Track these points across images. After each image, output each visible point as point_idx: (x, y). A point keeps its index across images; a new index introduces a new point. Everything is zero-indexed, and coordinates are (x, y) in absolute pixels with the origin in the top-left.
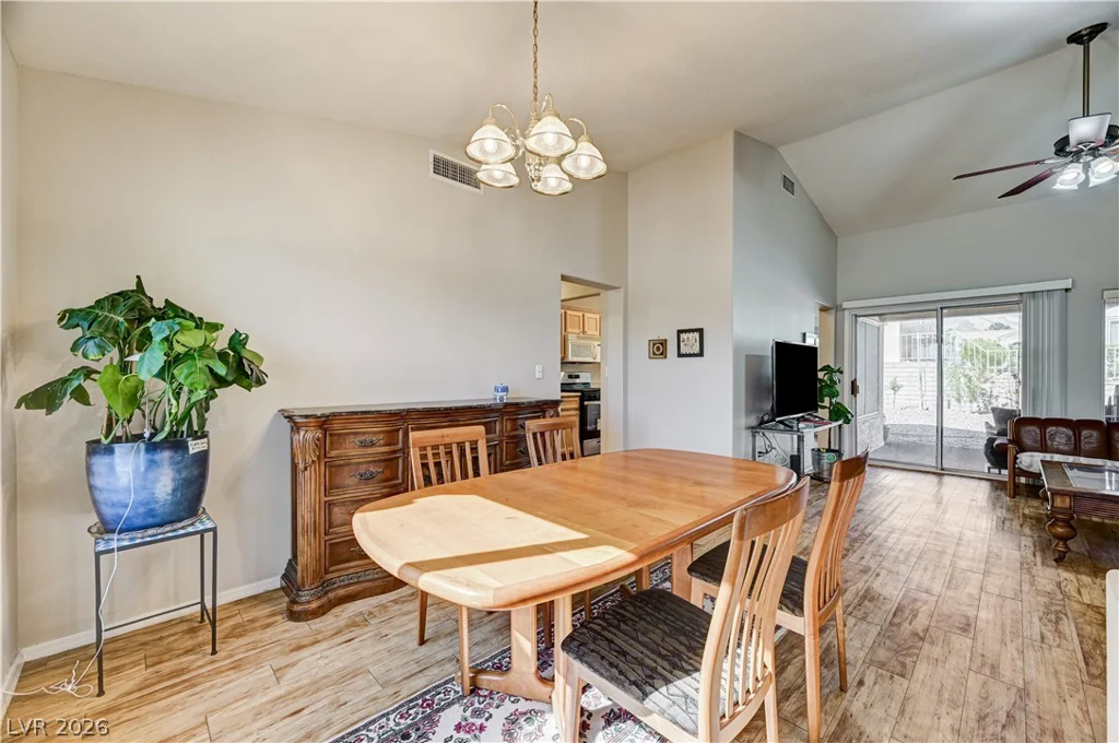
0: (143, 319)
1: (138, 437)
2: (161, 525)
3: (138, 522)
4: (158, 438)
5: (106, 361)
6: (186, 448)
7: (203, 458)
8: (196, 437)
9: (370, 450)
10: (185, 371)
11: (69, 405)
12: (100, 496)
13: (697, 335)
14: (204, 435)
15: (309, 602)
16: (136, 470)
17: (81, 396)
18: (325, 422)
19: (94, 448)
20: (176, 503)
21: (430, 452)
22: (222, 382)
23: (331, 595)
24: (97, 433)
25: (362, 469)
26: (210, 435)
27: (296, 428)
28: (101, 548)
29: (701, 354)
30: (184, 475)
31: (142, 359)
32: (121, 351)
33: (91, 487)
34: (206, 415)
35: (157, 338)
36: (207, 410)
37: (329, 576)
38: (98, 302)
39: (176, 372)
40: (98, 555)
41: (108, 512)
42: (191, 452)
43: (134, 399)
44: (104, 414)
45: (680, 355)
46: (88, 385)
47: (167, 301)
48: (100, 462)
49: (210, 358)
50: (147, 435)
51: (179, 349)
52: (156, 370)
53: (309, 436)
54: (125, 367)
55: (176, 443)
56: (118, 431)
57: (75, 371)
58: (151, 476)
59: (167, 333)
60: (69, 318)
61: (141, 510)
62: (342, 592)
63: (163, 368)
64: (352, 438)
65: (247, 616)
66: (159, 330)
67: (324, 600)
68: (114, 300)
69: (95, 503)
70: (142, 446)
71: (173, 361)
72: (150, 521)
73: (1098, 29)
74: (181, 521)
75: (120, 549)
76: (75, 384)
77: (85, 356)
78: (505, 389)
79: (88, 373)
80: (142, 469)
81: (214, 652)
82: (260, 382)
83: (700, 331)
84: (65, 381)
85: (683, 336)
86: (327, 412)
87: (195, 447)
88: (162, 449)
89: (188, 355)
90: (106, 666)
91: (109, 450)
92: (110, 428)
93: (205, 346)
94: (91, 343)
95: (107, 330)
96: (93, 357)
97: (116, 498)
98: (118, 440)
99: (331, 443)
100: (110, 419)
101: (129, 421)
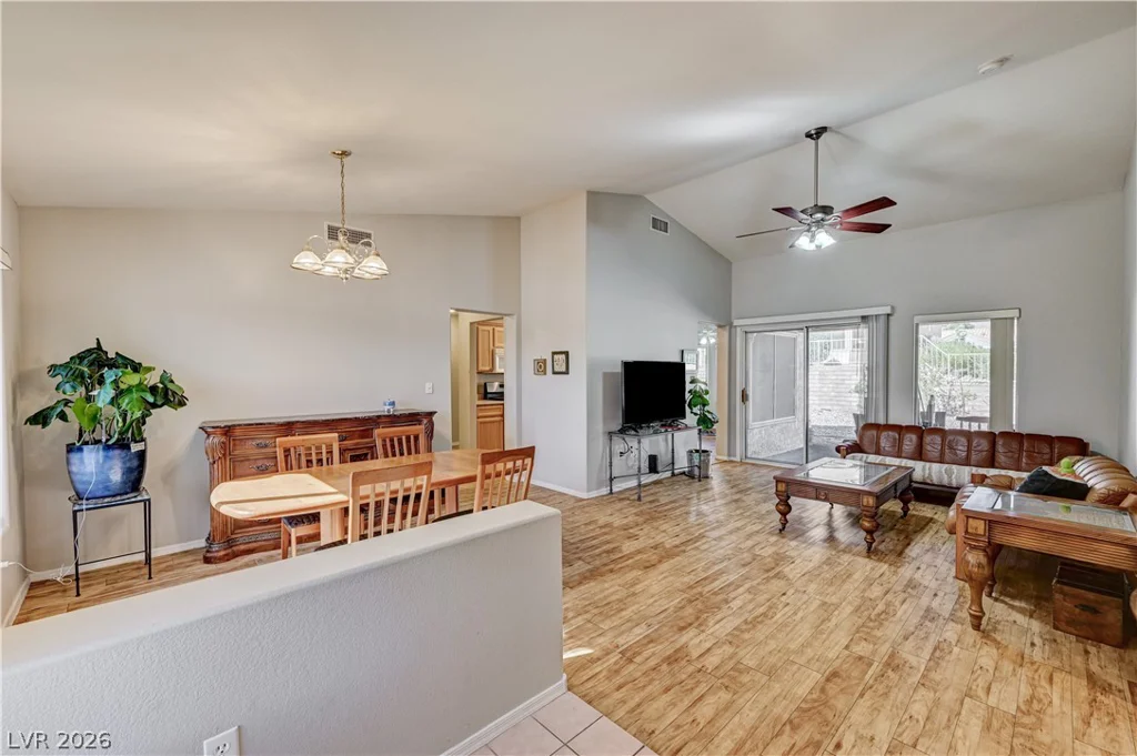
0: (101, 367)
1: (97, 442)
2: (114, 496)
3: (99, 494)
4: (110, 443)
5: (77, 395)
6: (129, 448)
7: (142, 455)
8: (136, 442)
9: (263, 451)
10: (127, 401)
11: (55, 423)
12: (76, 478)
13: (563, 356)
14: (143, 440)
15: (217, 551)
16: (97, 462)
17: (63, 416)
18: (228, 431)
19: (71, 449)
20: (124, 483)
21: (313, 452)
22: (154, 406)
23: (234, 548)
24: (73, 439)
25: (259, 463)
26: (148, 440)
27: (209, 435)
28: (77, 508)
29: (567, 372)
30: (128, 465)
31: (99, 393)
32: (87, 388)
33: (69, 472)
34: (143, 428)
35: (108, 381)
36: (144, 423)
37: (234, 536)
38: (71, 359)
39: (120, 401)
40: (75, 512)
41: (80, 487)
42: (133, 451)
43: (95, 419)
44: (77, 427)
45: (554, 373)
46: (67, 410)
47: (117, 353)
48: (75, 457)
49: (144, 391)
50: (104, 440)
51: (122, 386)
52: (108, 400)
53: (216, 440)
54: (89, 399)
55: (122, 445)
56: (86, 437)
57: (58, 402)
58: (107, 466)
59: (114, 378)
60: (53, 369)
61: (101, 486)
62: (242, 547)
63: (113, 399)
64: (250, 442)
65: (176, 562)
66: (110, 375)
67: (230, 551)
68: (80, 357)
69: (72, 482)
70: (101, 447)
71: (120, 393)
72: (107, 493)
73: (821, 131)
74: (127, 493)
75: (87, 509)
76: (59, 410)
77: (64, 393)
78: (393, 404)
79: (67, 402)
80: (101, 461)
81: (150, 578)
82: (182, 404)
83: (567, 353)
84: (52, 408)
85: (555, 356)
86: (230, 424)
87: (135, 448)
88: (113, 449)
89: (129, 390)
90: (81, 584)
91: (80, 449)
92: (81, 435)
93: (140, 383)
94: (67, 385)
95: (76, 377)
96: (69, 393)
97: (85, 479)
98: (86, 443)
99: (234, 445)
100: (81, 430)
101: (93, 431)
